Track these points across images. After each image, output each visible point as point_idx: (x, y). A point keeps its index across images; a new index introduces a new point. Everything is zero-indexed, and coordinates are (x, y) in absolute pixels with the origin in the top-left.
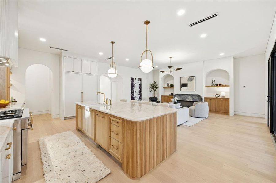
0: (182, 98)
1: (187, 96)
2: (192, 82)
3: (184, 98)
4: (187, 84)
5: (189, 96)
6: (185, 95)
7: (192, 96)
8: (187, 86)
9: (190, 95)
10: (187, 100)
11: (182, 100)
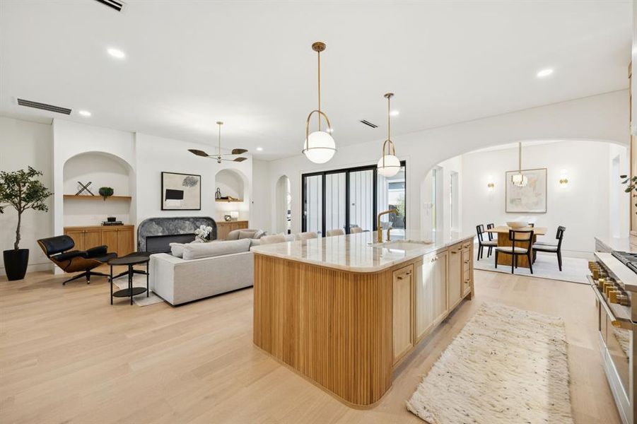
0: (168, 230)
1: (181, 222)
2: (193, 188)
3: (171, 227)
4: (183, 192)
5: (187, 222)
6: (176, 221)
7: (193, 222)
8: (182, 198)
9: (188, 219)
10: (182, 232)
11: (166, 233)
